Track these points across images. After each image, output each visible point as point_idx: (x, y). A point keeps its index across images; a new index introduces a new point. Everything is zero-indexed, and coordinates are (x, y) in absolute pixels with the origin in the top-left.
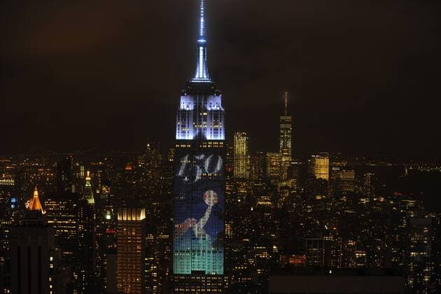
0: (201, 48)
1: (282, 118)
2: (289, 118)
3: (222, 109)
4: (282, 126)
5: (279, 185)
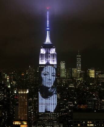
0: (48, 32)
1: (77, 56)
2: (80, 56)
3: (56, 53)
4: (78, 59)
5: (77, 80)
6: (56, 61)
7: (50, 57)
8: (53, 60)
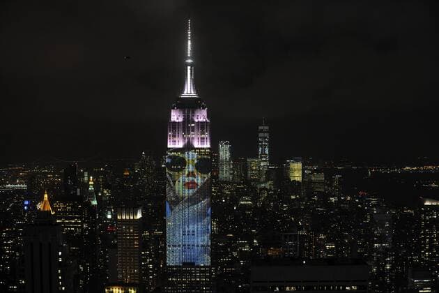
0: (189, 68)
1: (260, 128)
2: (266, 128)
3: (208, 121)
4: (261, 135)
5: (259, 186)
6: (208, 140)
7: (193, 131)
8: (203, 139)
